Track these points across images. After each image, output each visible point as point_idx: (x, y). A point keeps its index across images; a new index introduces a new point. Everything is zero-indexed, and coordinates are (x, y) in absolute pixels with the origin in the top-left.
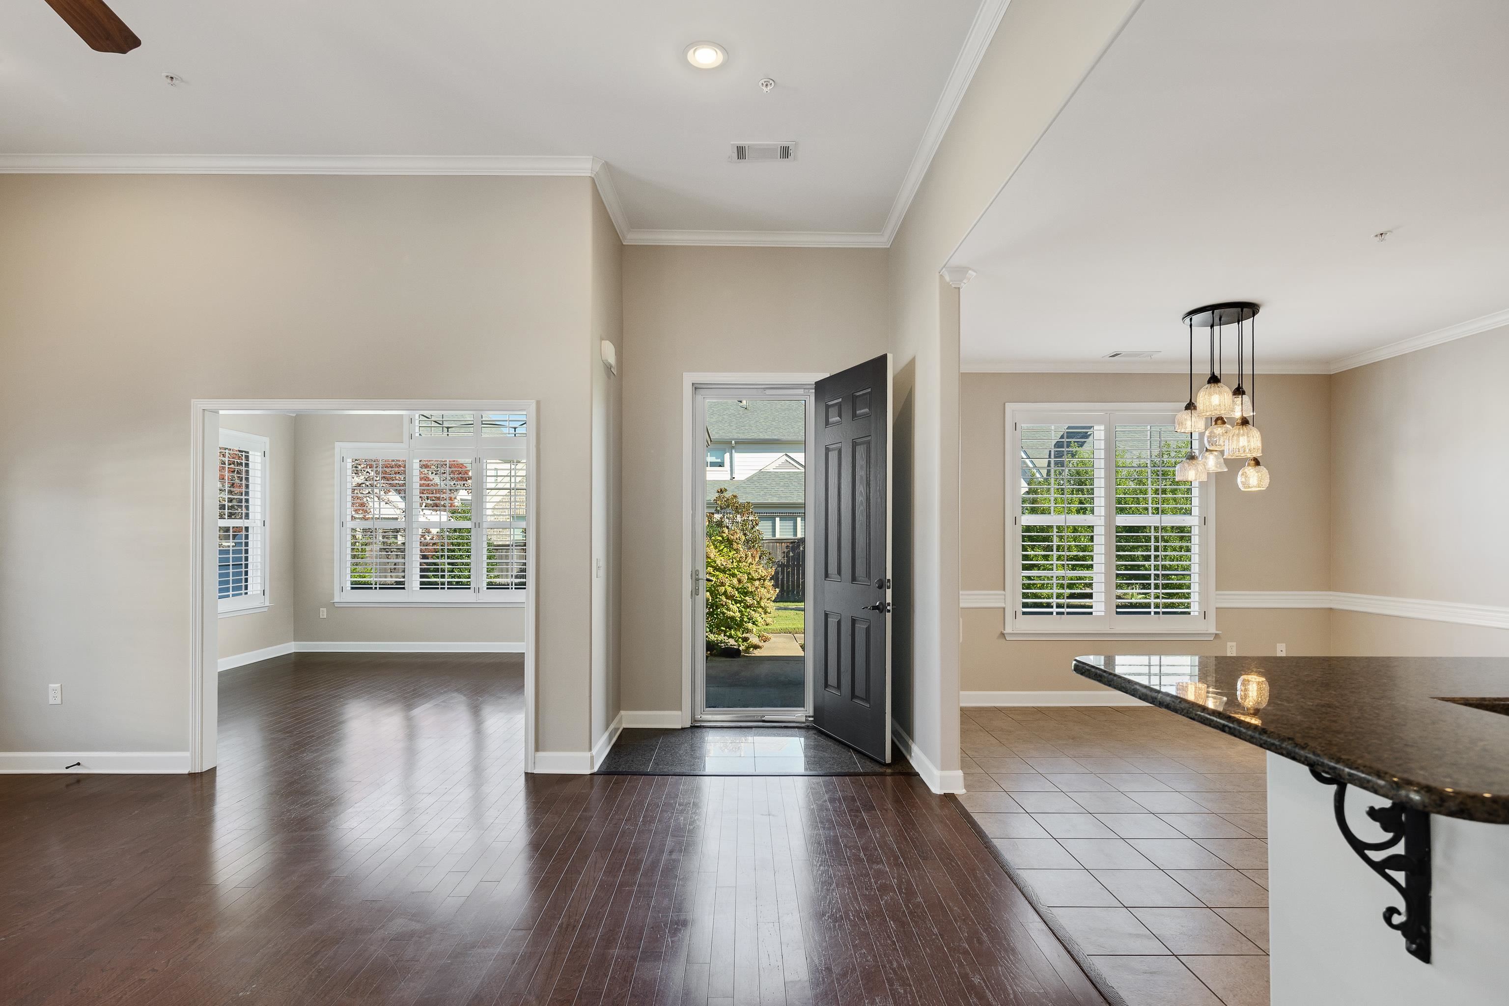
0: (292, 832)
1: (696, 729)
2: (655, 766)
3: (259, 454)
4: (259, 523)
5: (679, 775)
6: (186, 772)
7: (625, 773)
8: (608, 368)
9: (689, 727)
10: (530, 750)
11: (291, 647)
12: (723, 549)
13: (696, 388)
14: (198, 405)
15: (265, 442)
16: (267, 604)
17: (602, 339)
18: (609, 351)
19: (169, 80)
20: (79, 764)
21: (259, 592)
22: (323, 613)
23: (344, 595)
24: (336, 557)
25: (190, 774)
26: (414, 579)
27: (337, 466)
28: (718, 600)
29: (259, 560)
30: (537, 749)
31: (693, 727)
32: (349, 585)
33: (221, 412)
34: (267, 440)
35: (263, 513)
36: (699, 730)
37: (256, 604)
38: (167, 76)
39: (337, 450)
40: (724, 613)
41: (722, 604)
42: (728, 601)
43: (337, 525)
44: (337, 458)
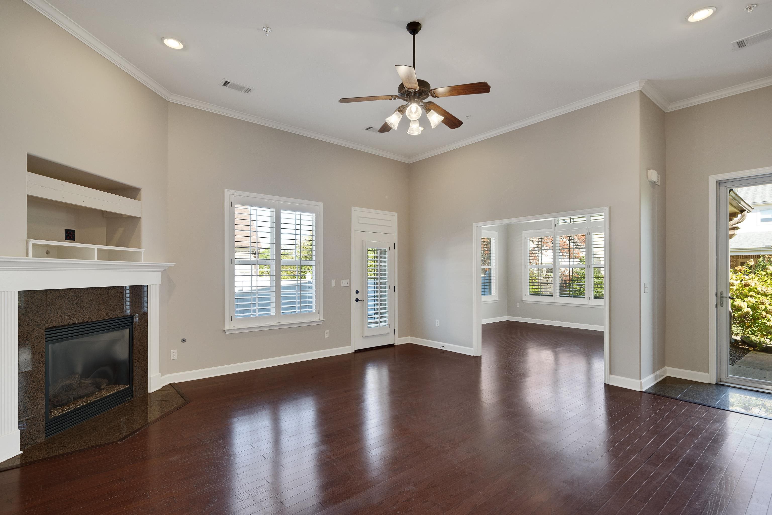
0: (506, 381)
1: (720, 386)
2: (682, 397)
3: (494, 239)
4: (494, 267)
5: (698, 404)
6: (473, 355)
7: (661, 395)
8: (653, 184)
9: (715, 383)
10: (606, 374)
11: (506, 318)
12: (767, 280)
13: (720, 183)
14: (476, 225)
15: (496, 233)
16: (497, 299)
17: (648, 169)
18: (653, 175)
19: (467, 118)
20: (443, 347)
21: (494, 294)
22: (518, 305)
23: (527, 298)
24: (523, 281)
25: (473, 356)
26: (557, 292)
27: (523, 241)
28: (758, 314)
29: (494, 282)
30: (610, 373)
31: (717, 384)
32: (528, 293)
33: (482, 227)
34: (497, 233)
35: (496, 262)
36: (722, 387)
37: (493, 299)
38: (467, 117)
39: (523, 235)
40: (765, 324)
41: (762, 317)
42: (768, 315)
43: (523, 267)
44: (523, 238)
